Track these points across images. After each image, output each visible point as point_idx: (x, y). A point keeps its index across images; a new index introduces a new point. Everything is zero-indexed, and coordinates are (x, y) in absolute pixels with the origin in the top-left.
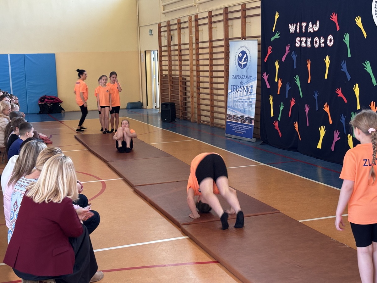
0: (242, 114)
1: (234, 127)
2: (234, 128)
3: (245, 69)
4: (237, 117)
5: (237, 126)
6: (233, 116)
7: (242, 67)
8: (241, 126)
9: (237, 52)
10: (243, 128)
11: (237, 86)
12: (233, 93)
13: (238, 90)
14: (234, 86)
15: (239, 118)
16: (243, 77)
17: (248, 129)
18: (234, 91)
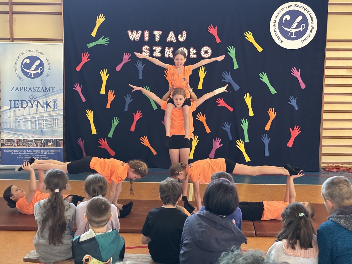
0: (38, 137)
1: (20, 154)
2: (19, 156)
3: (39, 79)
4: (27, 141)
5: (26, 152)
6: (15, 141)
7: (33, 76)
8: (35, 151)
9: (18, 57)
10: (41, 153)
11: (22, 101)
12: (14, 111)
13: (24, 106)
14: (15, 101)
15: (31, 141)
16: (36, 89)
17: (52, 153)
18: (15, 107)
